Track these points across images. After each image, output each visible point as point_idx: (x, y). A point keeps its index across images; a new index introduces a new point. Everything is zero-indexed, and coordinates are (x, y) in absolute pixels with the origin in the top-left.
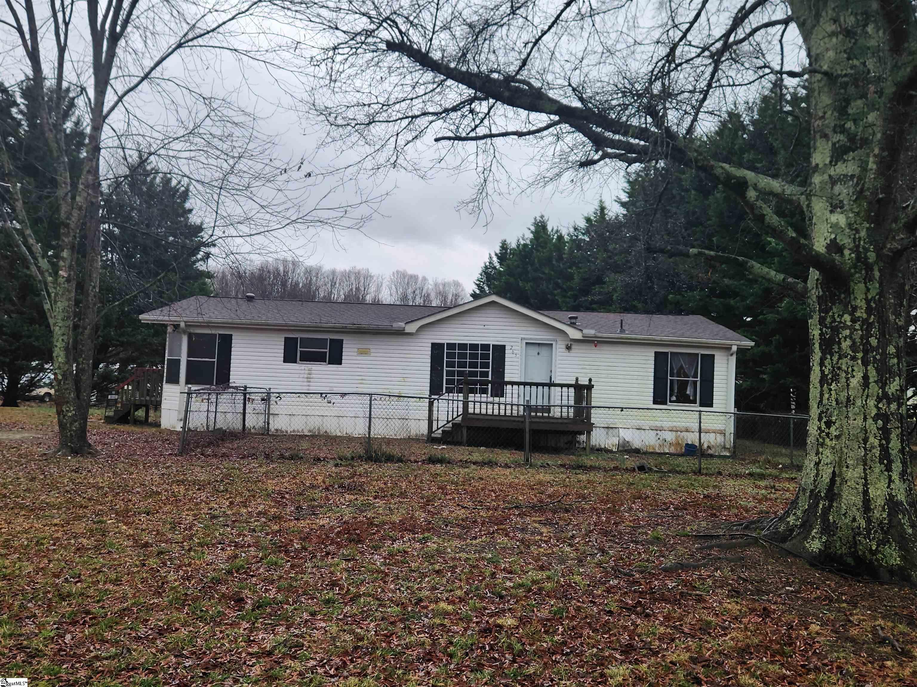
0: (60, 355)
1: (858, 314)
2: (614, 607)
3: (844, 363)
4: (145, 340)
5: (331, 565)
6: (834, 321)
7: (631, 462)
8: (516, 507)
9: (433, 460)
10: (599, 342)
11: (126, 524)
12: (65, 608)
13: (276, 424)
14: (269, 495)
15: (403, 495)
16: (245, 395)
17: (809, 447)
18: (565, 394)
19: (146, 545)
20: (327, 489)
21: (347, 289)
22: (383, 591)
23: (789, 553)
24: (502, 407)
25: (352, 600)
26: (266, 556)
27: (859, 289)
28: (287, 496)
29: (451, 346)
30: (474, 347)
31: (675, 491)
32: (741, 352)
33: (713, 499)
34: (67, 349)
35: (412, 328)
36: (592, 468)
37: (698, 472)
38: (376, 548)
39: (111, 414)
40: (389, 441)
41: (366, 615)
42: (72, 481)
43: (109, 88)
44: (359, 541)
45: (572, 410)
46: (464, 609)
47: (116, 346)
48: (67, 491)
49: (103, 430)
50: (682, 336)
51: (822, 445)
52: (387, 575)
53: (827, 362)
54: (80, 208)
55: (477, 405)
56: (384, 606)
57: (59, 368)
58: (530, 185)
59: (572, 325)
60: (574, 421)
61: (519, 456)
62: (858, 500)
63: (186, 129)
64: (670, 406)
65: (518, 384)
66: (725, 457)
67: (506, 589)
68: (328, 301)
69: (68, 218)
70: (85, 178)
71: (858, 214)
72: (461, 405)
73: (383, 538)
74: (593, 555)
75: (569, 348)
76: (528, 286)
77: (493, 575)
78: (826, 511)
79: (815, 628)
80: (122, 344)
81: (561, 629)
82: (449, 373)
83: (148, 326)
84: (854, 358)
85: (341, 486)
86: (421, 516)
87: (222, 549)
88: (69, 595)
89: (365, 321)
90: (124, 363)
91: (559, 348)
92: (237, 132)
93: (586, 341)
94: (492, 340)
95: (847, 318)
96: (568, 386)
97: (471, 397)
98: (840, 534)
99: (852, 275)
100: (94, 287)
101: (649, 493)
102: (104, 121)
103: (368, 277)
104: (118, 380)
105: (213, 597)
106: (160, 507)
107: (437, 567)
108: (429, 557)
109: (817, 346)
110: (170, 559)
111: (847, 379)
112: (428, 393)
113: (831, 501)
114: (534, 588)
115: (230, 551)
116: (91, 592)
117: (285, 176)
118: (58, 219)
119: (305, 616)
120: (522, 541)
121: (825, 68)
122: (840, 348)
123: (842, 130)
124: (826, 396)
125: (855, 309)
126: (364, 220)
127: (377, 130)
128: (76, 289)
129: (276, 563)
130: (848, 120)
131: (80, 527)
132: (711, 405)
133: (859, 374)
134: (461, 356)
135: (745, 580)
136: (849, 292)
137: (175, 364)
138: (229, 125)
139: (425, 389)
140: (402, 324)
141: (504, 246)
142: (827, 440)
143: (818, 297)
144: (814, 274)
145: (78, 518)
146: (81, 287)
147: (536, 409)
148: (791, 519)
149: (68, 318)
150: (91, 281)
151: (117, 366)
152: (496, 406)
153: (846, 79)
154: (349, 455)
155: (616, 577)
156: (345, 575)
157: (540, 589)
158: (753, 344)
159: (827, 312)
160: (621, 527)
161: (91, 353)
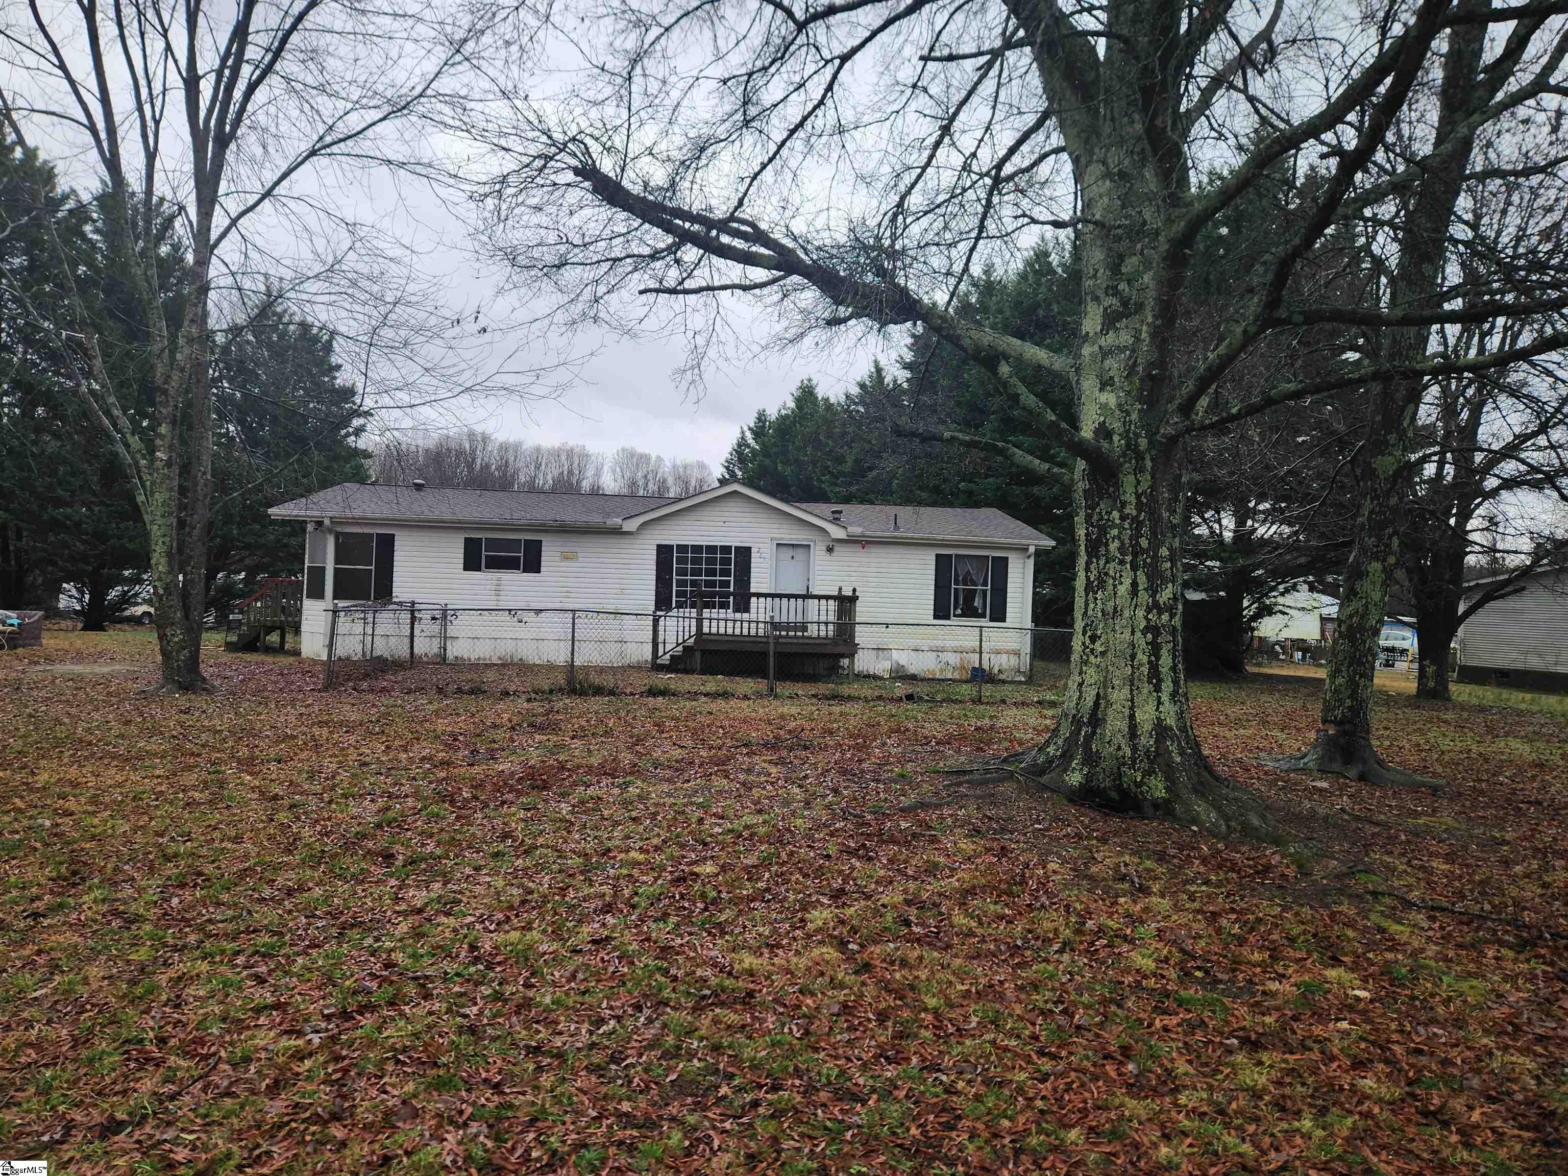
0: (159, 559)
1: (1127, 511)
2: (832, 850)
3: (1112, 568)
4: (279, 541)
5: (507, 815)
6: (1101, 519)
7: (900, 689)
8: (745, 745)
9: (653, 692)
10: (868, 542)
11: (250, 774)
12: (170, 869)
13: (454, 650)
14: (437, 737)
15: (608, 733)
16: (412, 612)
17: (1073, 665)
18: (823, 608)
19: (276, 797)
20: (513, 728)
21: (556, 473)
22: (565, 842)
23: (1046, 788)
24: (745, 625)
25: (525, 852)
26: (426, 807)
27: (1128, 481)
28: (461, 738)
29: (682, 548)
30: (711, 549)
31: (943, 723)
32: (1039, 554)
33: (985, 732)
34: (169, 554)
35: (631, 525)
36: (850, 698)
37: (978, 701)
38: (563, 795)
39: (235, 639)
40: (601, 670)
41: (540, 867)
42: (181, 724)
43: (217, 207)
44: (545, 788)
45: (831, 627)
46: (659, 858)
47: (238, 548)
48: (174, 737)
49: (223, 660)
50: (969, 533)
51: (1086, 663)
52: (572, 824)
53: (1092, 567)
54: (182, 370)
55: (714, 623)
56: (565, 858)
57: (160, 579)
58: (764, 348)
59: (836, 521)
60: (834, 641)
61: (761, 685)
62: (1124, 726)
63: (324, 263)
64: (954, 621)
65: (766, 596)
66: (1020, 682)
67: (711, 836)
68: (532, 489)
69: (166, 382)
70: (189, 329)
71: (1128, 393)
72: (694, 622)
73: (575, 784)
74: (824, 796)
75: (830, 550)
76: (788, 470)
77: (701, 821)
78: (1089, 738)
79: (1052, 866)
80: (247, 546)
81: (767, 875)
82: (680, 583)
83: (284, 523)
84: (1122, 562)
85: (531, 725)
86: (626, 758)
87: (372, 801)
88: (176, 855)
89: (571, 514)
90: (252, 573)
91: (818, 552)
92: (394, 269)
93: (851, 541)
94: (734, 541)
95: (1116, 514)
96: (827, 598)
97: (706, 613)
98: (1103, 765)
99: (1121, 465)
100: (205, 473)
101: (910, 726)
102: (212, 253)
103: (585, 456)
104: (242, 595)
105: (356, 854)
106: (296, 754)
107: (634, 814)
108: (626, 804)
109: (1083, 548)
110: (305, 813)
111: (1115, 586)
112: (653, 608)
113: (1095, 727)
114: (745, 834)
115: (381, 802)
116: (204, 851)
117: (457, 329)
118: (152, 382)
119: (468, 871)
120: (744, 784)
121: (1098, 217)
122: (1107, 551)
123: (1116, 292)
124: (1092, 606)
125: (1124, 504)
126: (562, 388)
127: (570, 275)
128: (180, 475)
129: (438, 815)
130: (1121, 280)
131: (190, 779)
132: (1003, 620)
133: (1127, 582)
134: (695, 561)
135: (990, 819)
136: (1117, 485)
137: (318, 574)
138: (381, 260)
139: (649, 604)
140: (619, 521)
141: (761, 417)
142: (1092, 658)
143: (1085, 491)
144: (1081, 465)
145: (190, 768)
146: (186, 470)
147: (788, 626)
148: (1051, 750)
149: (171, 514)
150: (200, 464)
151: (243, 575)
152: (738, 624)
153: (1120, 231)
154: (546, 688)
155: (845, 819)
156: (522, 825)
157: (752, 835)
158: (1053, 543)
159: (1093, 509)
160: (865, 765)
161: (203, 559)
